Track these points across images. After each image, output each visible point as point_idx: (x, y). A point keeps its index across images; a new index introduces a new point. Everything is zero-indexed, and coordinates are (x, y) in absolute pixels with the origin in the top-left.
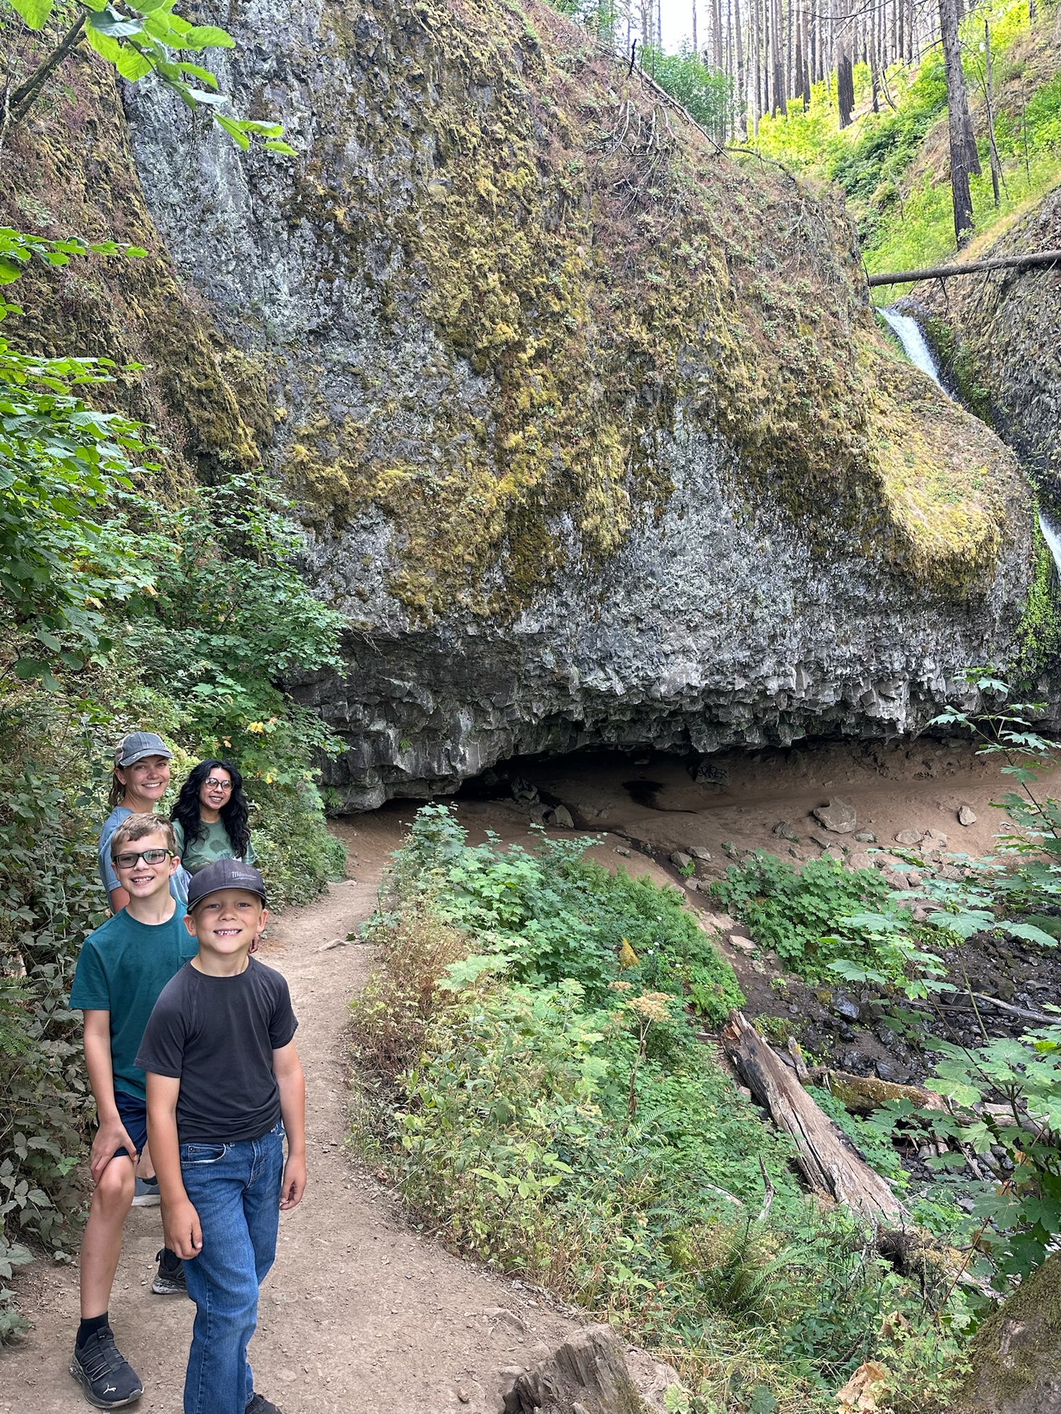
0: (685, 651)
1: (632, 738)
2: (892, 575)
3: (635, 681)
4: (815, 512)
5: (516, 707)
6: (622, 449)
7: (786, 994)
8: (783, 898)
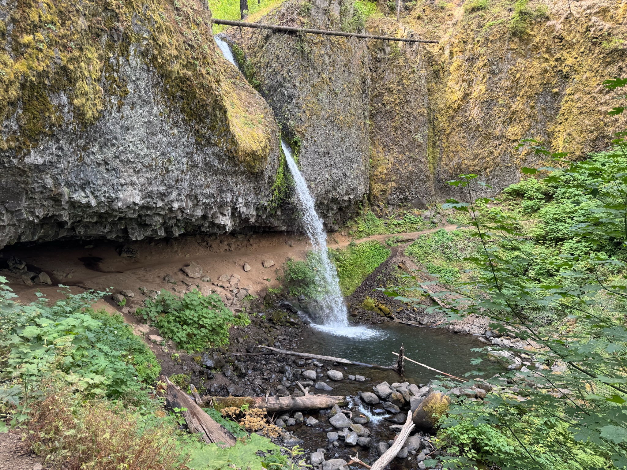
0: (132, 184)
1: (94, 232)
2: (229, 157)
3: (103, 199)
4: (198, 120)
5: (23, 211)
6: (99, 62)
7: (179, 361)
8: (175, 313)
